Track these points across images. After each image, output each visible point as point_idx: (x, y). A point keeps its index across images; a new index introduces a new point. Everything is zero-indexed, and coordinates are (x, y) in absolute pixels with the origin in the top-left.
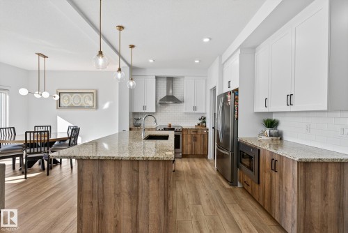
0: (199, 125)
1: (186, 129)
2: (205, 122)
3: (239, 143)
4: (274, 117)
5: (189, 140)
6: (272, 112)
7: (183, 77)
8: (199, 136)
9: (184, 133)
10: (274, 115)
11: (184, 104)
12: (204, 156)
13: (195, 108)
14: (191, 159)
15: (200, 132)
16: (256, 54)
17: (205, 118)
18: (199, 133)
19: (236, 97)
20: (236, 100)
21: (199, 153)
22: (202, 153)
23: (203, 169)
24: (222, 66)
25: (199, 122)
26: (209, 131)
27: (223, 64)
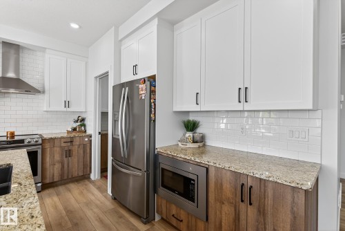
0: (74, 129)
1: (52, 140)
2: (84, 126)
3: (156, 156)
4: (192, 118)
5: (57, 157)
6: (189, 112)
7: (43, 50)
8: (75, 149)
9: (47, 146)
10: (190, 114)
11: (46, 95)
12: (85, 177)
13: (67, 104)
14: (61, 189)
15: (77, 142)
16: (176, 33)
17: (83, 120)
18: (74, 144)
19: (153, 88)
20: (152, 92)
21: (75, 174)
22: (81, 174)
23: (88, 204)
24: (119, 43)
25: (75, 125)
26: (93, 139)
27: (121, 41)
